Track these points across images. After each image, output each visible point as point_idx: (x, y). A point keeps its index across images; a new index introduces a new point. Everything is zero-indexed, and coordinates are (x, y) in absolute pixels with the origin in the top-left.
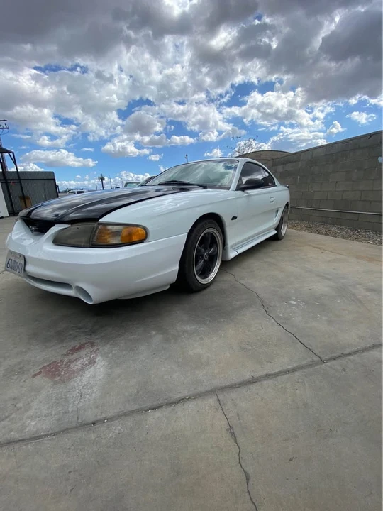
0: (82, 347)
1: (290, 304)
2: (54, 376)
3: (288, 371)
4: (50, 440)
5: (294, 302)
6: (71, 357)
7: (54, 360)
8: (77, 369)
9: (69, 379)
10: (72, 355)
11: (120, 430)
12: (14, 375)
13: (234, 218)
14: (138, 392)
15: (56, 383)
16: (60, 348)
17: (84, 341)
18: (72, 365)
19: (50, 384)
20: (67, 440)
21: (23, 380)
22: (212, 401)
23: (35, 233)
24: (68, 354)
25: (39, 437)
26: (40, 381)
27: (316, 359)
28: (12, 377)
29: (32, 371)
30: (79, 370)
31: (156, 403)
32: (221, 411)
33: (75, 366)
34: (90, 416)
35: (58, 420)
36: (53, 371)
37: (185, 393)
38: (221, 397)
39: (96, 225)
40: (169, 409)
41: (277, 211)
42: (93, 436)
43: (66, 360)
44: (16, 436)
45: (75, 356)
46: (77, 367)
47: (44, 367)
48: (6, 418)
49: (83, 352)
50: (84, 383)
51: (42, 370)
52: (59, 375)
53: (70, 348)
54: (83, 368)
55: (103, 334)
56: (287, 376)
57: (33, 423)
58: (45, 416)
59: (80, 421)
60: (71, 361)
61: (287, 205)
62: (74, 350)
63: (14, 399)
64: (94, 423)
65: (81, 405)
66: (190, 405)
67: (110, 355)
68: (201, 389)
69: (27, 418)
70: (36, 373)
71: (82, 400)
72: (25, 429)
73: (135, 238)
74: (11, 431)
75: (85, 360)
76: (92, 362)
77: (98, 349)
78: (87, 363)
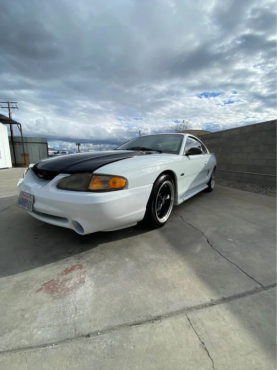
0: (73, 269)
1: (229, 241)
2: (52, 292)
3: (239, 296)
4: (54, 348)
5: (230, 240)
6: (65, 277)
7: (52, 278)
8: (71, 287)
9: (65, 295)
10: (66, 275)
11: (111, 342)
12: (21, 290)
13: (183, 174)
14: (122, 309)
15: (54, 298)
16: (56, 268)
17: (74, 264)
18: (67, 284)
19: (50, 299)
20: (68, 349)
21: (29, 294)
22: (182, 319)
23: (43, 179)
24: (62, 274)
25: (45, 346)
26: (42, 296)
27: (259, 286)
28: (20, 292)
29: (35, 287)
30: (72, 288)
31: (138, 320)
32: (192, 329)
33: (69, 285)
34: (85, 328)
35: (60, 331)
36: (52, 287)
37: (160, 312)
38: (190, 316)
39: (91, 175)
40: (149, 325)
41: (209, 171)
42: (90, 347)
43: (61, 279)
44: (26, 343)
45: (68, 276)
46: (70, 286)
47: (45, 284)
48: (17, 327)
49: (74, 273)
50: (78, 299)
51: (43, 287)
52: (57, 291)
53: (64, 269)
54: (76, 287)
55: (88, 259)
56: (239, 300)
57: (39, 333)
58: (49, 327)
59: (77, 332)
60: (66, 280)
61: (215, 167)
62: (67, 271)
63: (23, 310)
64: (88, 336)
65: (76, 318)
66: (166, 323)
67: (96, 276)
68: (173, 309)
69: (34, 328)
70: (39, 288)
71: (78, 314)
72: (33, 337)
73: (118, 186)
74: (21, 339)
75: (76, 280)
76: (82, 282)
77: (86, 271)
78: (78, 282)
